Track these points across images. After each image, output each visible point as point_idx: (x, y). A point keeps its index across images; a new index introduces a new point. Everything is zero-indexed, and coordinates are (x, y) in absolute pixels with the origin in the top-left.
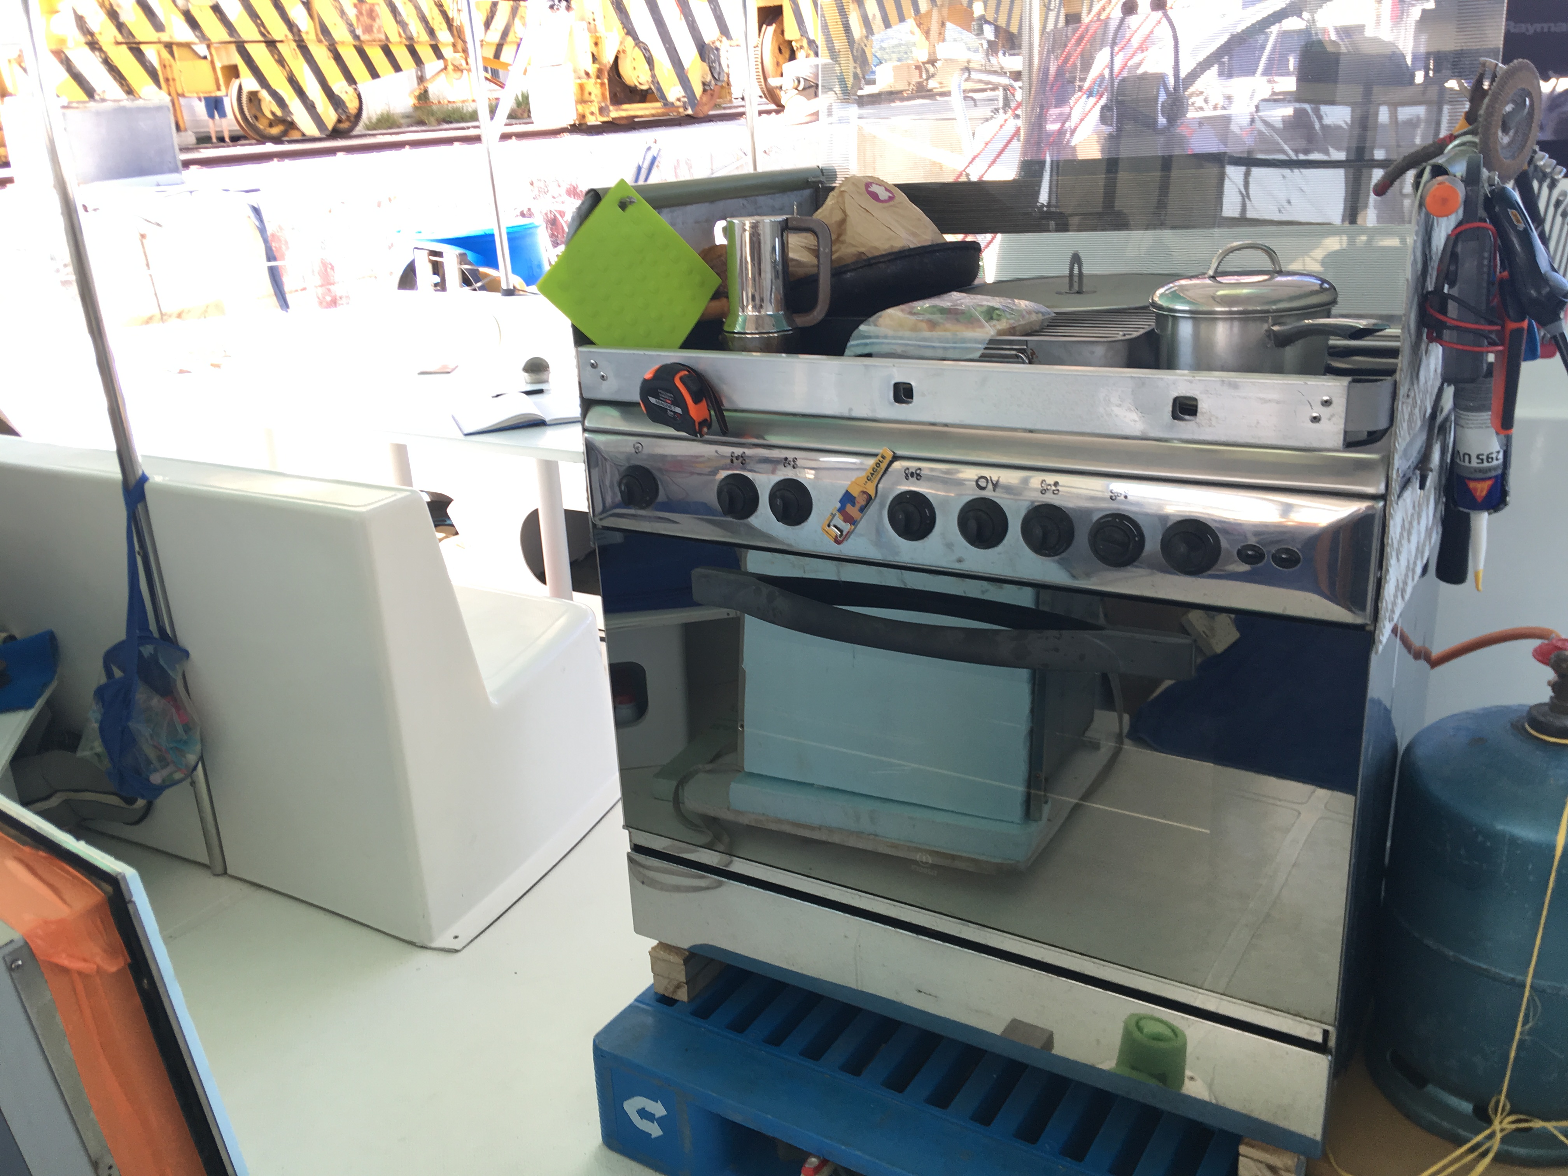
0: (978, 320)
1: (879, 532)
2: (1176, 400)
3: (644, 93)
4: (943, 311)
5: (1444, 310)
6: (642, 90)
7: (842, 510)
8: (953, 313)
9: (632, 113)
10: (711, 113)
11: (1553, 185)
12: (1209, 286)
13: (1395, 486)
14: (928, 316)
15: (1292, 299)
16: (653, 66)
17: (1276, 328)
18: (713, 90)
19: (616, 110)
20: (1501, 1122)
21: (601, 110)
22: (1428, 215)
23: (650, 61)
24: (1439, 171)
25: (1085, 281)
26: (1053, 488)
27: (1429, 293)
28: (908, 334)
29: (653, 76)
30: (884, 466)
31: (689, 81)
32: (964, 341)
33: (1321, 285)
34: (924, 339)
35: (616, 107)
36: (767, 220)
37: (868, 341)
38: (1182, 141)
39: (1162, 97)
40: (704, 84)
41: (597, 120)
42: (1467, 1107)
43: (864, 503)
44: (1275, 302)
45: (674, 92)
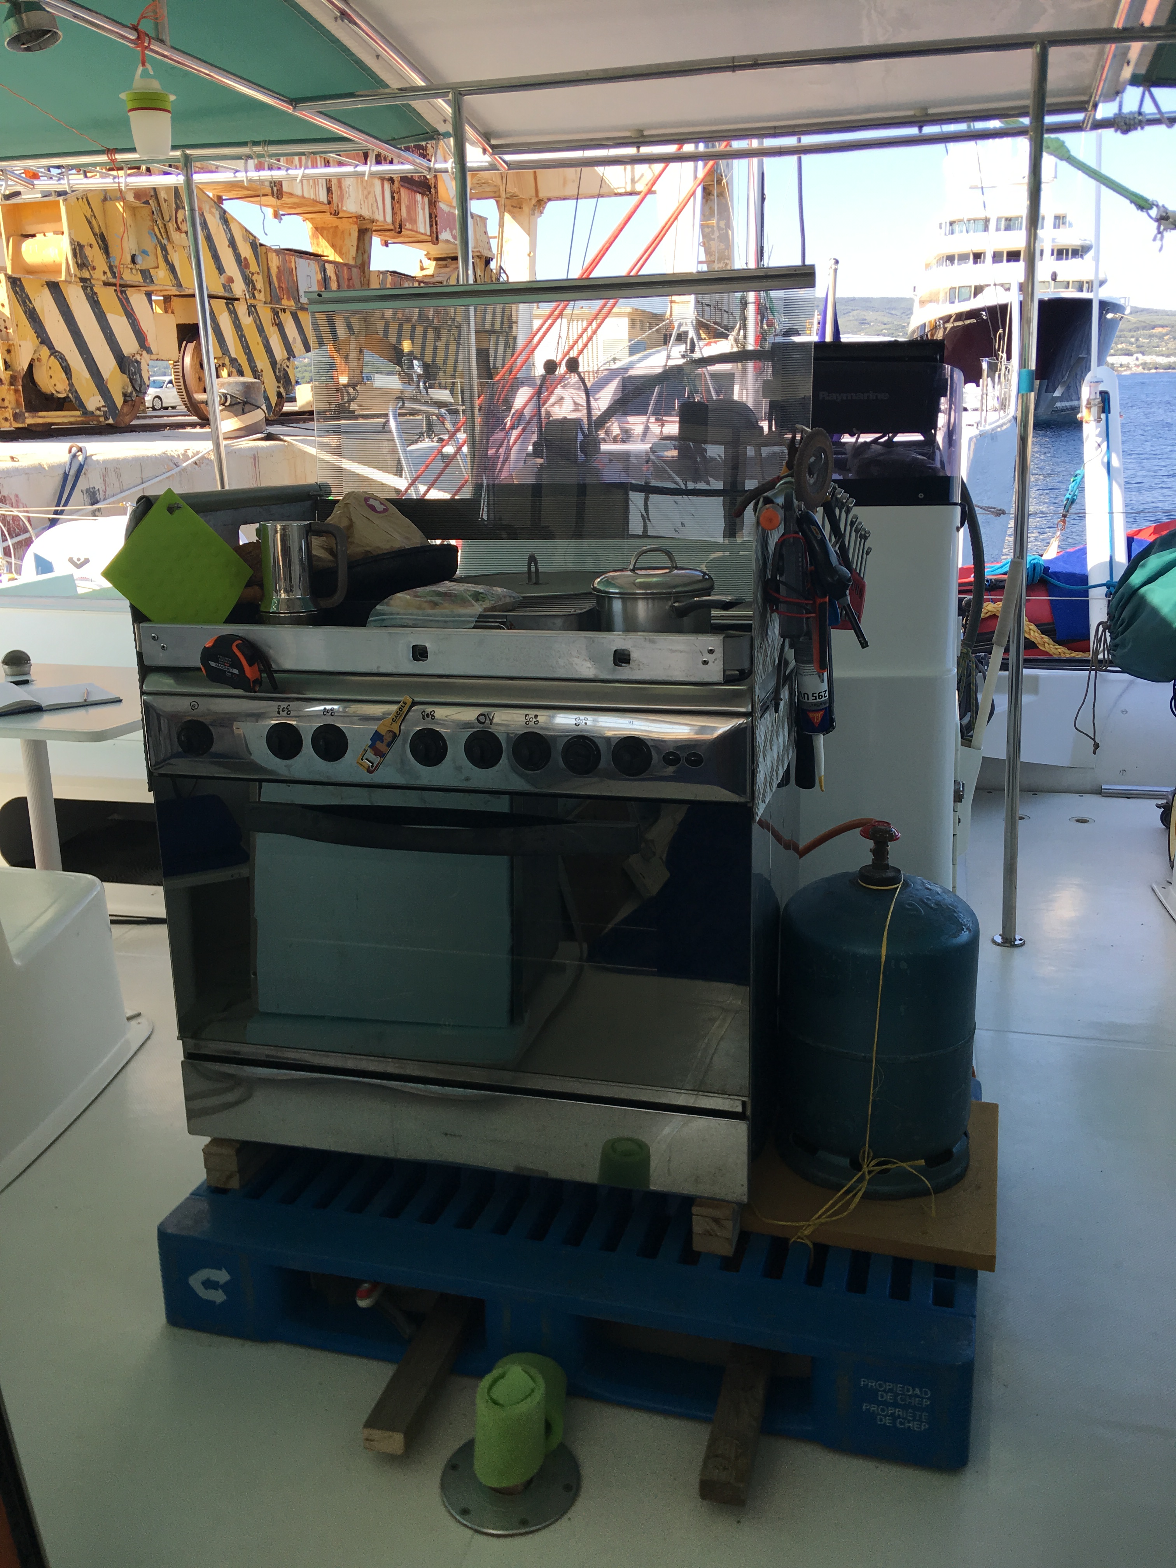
0: (469, 601)
1: (403, 762)
2: (615, 651)
3: (61, 401)
4: (439, 594)
5: (778, 591)
6: (59, 398)
7: (372, 746)
8: (447, 595)
9: (49, 420)
10: (134, 422)
11: (848, 511)
12: (629, 576)
13: (758, 707)
14: (429, 598)
15: (685, 585)
16: (71, 376)
17: (676, 604)
18: (135, 401)
19: (33, 417)
20: (868, 1166)
21: (16, 417)
22: (763, 530)
23: (67, 370)
24: (768, 501)
25: (540, 576)
26: (534, 720)
27: (768, 579)
28: (415, 611)
29: (71, 385)
30: (405, 709)
31: (109, 392)
32: (460, 616)
33: (704, 576)
34: (428, 615)
35: (31, 414)
36: (295, 524)
37: (385, 617)
38: (597, 473)
39: (580, 438)
40: (125, 395)
41: (11, 426)
42: (845, 1162)
43: (390, 739)
44: (675, 587)
45: (93, 402)
